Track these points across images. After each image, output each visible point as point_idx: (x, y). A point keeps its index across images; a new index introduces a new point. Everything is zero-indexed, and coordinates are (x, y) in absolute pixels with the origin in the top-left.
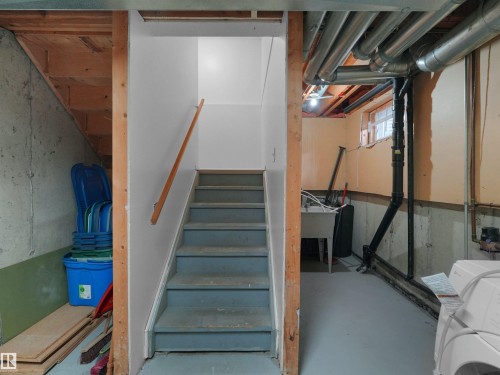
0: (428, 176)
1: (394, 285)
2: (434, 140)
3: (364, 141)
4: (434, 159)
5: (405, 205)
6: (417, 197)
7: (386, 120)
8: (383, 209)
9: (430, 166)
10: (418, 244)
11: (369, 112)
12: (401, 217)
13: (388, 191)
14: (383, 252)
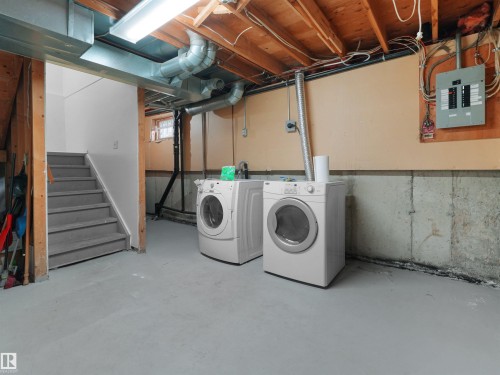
0: (189, 159)
1: (174, 220)
2: (192, 143)
3: (153, 139)
4: (192, 152)
5: (179, 175)
6: (185, 170)
7: (167, 127)
8: (167, 179)
9: (190, 155)
10: (186, 194)
11: (155, 120)
12: (178, 181)
13: (172, 168)
14: (168, 203)
